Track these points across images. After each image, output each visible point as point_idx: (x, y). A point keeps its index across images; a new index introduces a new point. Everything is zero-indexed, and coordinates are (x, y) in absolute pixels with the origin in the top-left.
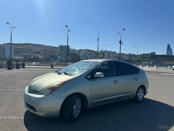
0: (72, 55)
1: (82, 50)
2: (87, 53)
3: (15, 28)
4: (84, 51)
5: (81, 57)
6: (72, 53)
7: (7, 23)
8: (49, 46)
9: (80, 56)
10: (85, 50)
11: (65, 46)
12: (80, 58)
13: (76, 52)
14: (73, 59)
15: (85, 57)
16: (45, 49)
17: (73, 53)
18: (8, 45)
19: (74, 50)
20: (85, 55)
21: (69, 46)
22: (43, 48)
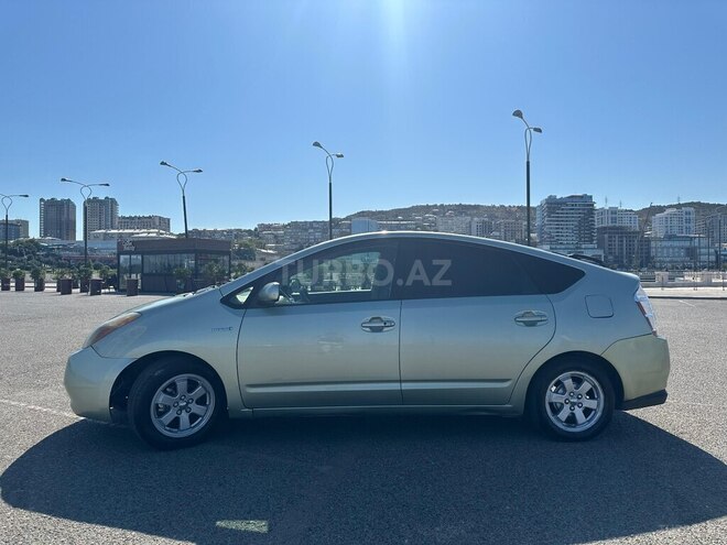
0: (606, 236)
1: (661, 209)
2: (688, 221)
3: (342, 156)
4: (669, 211)
5: (653, 244)
6: (605, 228)
7: (316, 144)
8: (502, 206)
9: (648, 240)
10: (679, 206)
11: (572, 197)
12: (649, 248)
13: (626, 223)
14: (611, 253)
15: (676, 244)
16: (484, 222)
17: (610, 228)
18: (362, 219)
19: (614, 211)
20: (676, 231)
21: (591, 197)
22: (476, 219)
